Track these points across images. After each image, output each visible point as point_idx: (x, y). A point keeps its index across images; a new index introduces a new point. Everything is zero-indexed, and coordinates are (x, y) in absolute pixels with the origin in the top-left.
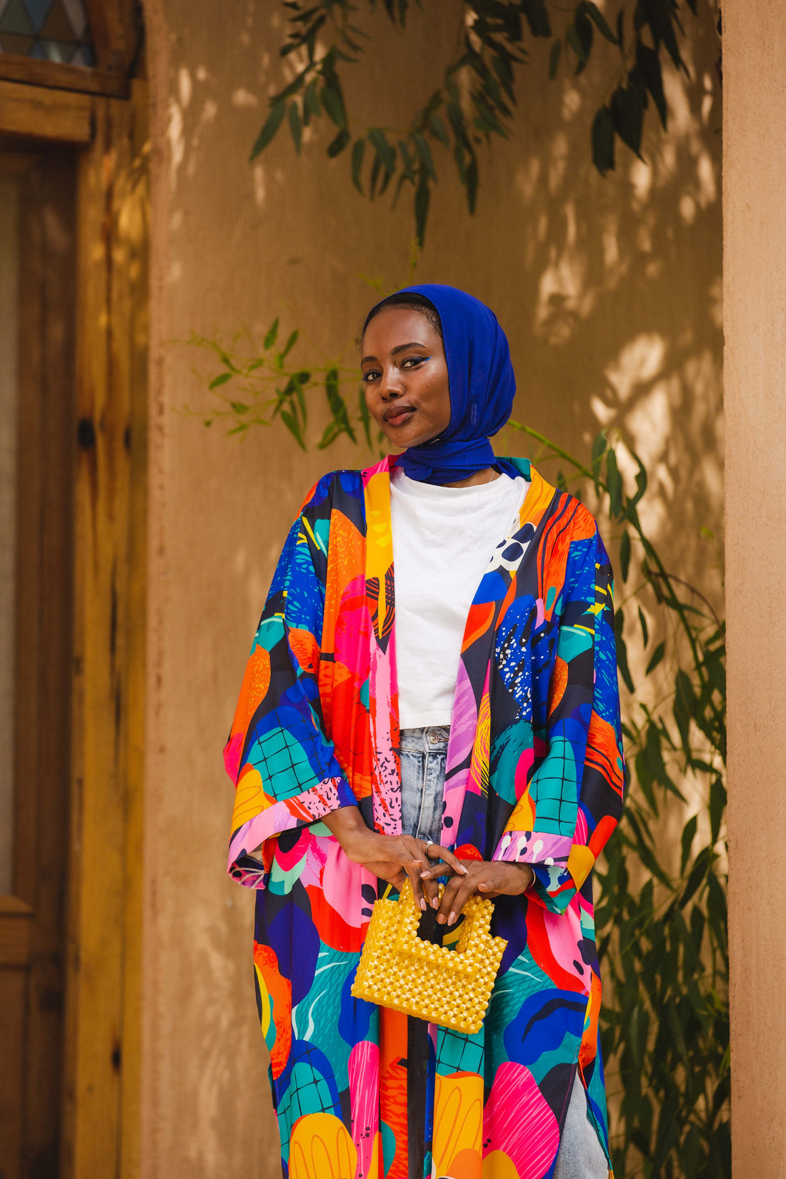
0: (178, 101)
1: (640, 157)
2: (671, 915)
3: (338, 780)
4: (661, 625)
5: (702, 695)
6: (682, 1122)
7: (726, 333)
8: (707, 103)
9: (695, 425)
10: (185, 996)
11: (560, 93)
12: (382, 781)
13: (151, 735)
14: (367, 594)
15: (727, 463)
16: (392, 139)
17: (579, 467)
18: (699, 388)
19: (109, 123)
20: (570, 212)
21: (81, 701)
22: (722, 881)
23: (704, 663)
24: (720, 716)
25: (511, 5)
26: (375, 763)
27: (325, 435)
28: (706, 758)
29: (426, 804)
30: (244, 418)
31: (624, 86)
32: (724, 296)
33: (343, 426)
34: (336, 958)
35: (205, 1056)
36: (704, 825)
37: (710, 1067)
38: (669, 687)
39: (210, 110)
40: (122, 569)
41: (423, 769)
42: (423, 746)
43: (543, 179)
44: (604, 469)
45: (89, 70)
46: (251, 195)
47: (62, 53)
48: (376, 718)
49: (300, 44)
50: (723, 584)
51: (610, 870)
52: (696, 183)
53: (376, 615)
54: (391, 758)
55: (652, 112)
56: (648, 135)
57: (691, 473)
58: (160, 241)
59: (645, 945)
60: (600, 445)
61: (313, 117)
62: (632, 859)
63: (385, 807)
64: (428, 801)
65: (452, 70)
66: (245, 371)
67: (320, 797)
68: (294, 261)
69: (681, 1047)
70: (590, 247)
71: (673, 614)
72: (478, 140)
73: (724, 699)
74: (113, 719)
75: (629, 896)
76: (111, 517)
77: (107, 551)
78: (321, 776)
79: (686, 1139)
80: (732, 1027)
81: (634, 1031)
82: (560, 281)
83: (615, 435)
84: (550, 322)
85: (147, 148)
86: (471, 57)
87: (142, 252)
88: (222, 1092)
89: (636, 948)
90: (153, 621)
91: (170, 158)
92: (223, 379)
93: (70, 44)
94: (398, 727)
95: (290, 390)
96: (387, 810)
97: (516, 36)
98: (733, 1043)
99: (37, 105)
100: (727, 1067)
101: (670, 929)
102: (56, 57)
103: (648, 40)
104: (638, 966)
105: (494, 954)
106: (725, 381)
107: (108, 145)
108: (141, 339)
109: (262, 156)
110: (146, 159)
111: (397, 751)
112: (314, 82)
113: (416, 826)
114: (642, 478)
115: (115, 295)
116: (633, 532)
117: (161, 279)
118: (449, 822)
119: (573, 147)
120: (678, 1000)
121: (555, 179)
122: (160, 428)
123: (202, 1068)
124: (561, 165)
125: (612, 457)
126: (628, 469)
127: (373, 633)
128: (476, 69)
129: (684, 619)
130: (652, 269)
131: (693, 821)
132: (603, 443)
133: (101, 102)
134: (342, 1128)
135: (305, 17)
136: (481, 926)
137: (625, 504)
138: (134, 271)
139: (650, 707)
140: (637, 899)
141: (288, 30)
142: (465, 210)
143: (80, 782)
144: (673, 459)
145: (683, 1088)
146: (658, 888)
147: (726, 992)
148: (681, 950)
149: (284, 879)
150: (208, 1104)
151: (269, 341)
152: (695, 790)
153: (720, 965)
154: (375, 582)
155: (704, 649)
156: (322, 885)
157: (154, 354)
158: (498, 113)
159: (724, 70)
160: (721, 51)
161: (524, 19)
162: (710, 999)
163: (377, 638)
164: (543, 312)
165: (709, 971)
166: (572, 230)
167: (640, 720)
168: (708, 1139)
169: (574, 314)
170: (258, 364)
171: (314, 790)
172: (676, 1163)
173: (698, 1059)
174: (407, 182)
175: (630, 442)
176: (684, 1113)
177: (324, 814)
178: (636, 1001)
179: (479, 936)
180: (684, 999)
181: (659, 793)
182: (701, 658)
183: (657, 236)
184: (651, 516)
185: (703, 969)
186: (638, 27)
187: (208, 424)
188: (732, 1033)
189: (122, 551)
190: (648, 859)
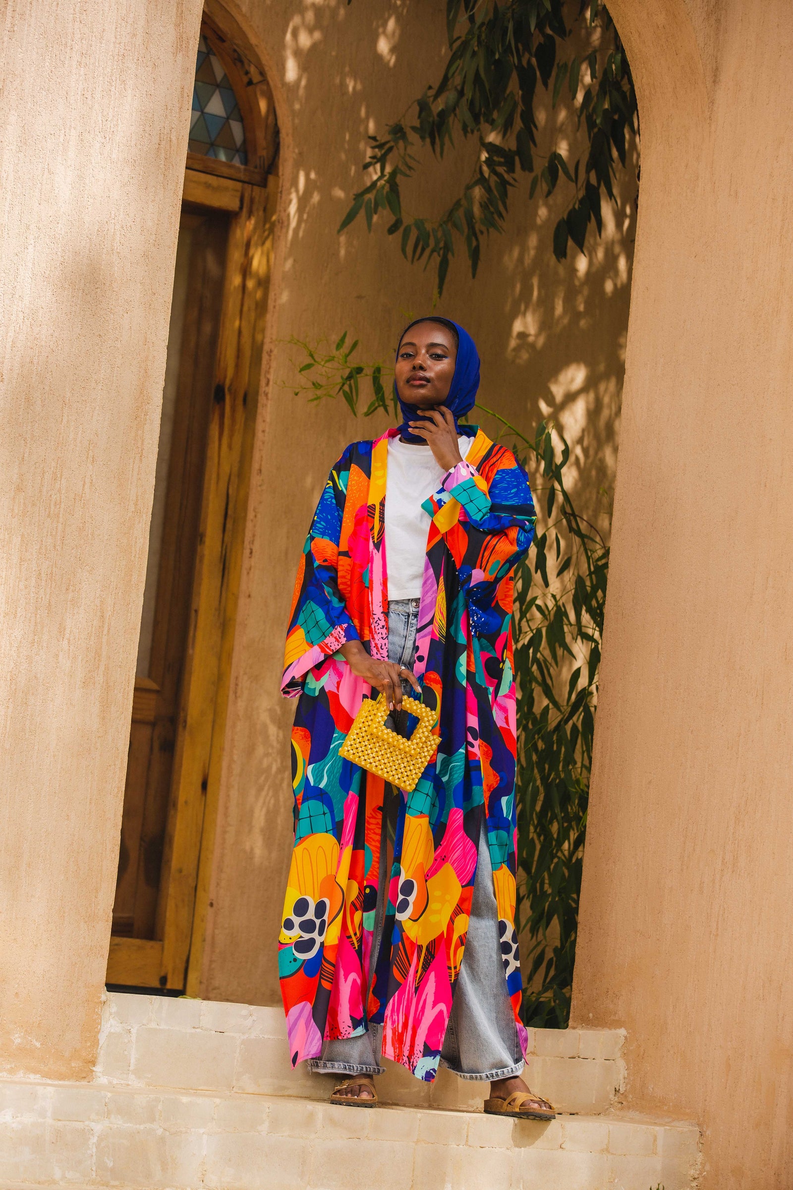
0: (297, 191)
1: (583, 252)
2: (559, 727)
3: (345, 626)
4: (569, 546)
5: (591, 592)
6: (553, 856)
7: (627, 366)
8: (627, 223)
9: (602, 422)
10: (250, 751)
11: (536, 208)
12: (376, 632)
13: (243, 587)
14: (369, 515)
15: (620, 448)
16: (428, 226)
17: (527, 443)
18: (606, 400)
19: (252, 200)
20: (535, 281)
21: (201, 561)
22: (592, 709)
23: (593, 573)
24: (601, 606)
25: (510, 150)
26: (372, 621)
27: (369, 408)
28: (590, 632)
29: (408, 646)
30: (319, 392)
31: (577, 207)
32: (628, 343)
33: (381, 403)
34: (342, 738)
35: (260, 789)
36: (585, 673)
37: (574, 824)
38: (571, 586)
39: (316, 198)
40: (234, 480)
41: (408, 623)
42: (409, 609)
43: (521, 260)
44: (543, 445)
45: (242, 167)
46: (336, 254)
47: (227, 155)
48: (373, 592)
49: (376, 163)
50: (610, 524)
51: (523, 696)
52: (616, 272)
53: (373, 528)
54: (382, 618)
55: (592, 225)
56: (589, 240)
57: (596, 453)
58: (276, 278)
59: (541, 745)
60: (542, 429)
61: (380, 209)
62: (537, 691)
63: (377, 648)
64: (410, 644)
65: (469, 188)
66: (323, 363)
67: (336, 638)
68: (359, 297)
69: (557, 810)
70: (546, 304)
71: (577, 540)
72: (482, 233)
73: (605, 596)
74: (221, 574)
75: (534, 714)
76: (230, 447)
77: (226, 468)
78: (333, 625)
79: (554, 867)
80: (590, 800)
81: (528, 798)
82: (525, 325)
83: (551, 425)
84: (517, 349)
85: (274, 218)
86: (482, 180)
87: (265, 283)
88: (268, 812)
89: (535, 746)
90: (251, 515)
91: (289, 225)
92: (308, 366)
93: (231, 149)
94: (387, 598)
95: (350, 377)
96: (379, 651)
97: (511, 170)
98: (589, 811)
99: (208, 186)
100: (584, 825)
101: (557, 736)
102: (223, 157)
103: (593, 180)
104: (534, 758)
105: (431, 745)
106: (623, 397)
107: (250, 214)
108: (259, 337)
109: (345, 230)
110: (273, 225)
111: (386, 613)
112: (383, 187)
113: (400, 659)
114: (566, 453)
115: (245, 308)
116: (557, 486)
117: (275, 301)
118: (421, 659)
119: (541, 241)
120: (558, 781)
121: (528, 261)
122: (266, 395)
123: (257, 797)
124: (532, 253)
125: (549, 436)
126: (558, 446)
127: (371, 539)
128: (484, 188)
129: (584, 544)
130: (583, 323)
131: (578, 671)
132: (544, 429)
133: (248, 188)
134: (336, 843)
135: (380, 146)
136: (426, 727)
137: (554, 468)
138: (259, 294)
139: (558, 597)
140: (538, 716)
141: (369, 152)
142: (471, 275)
143: (196, 611)
144: (586, 443)
145: (555, 836)
146: (552, 712)
147: (588, 779)
148: (563, 750)
149: (314, 685)
150: (259, 818)
151: (340, 345)
152: (581, 651)
153: (586, 763)
154: (373, 507)
155: (595, 564)
156: (338, 692)
157: (266, 348)
158: (495, 216)
159: (639, 203)
160: (638, 191)
161: (517, 159)
162: (578, 782)
163: (374, 542)
164: (513, 343)
165: (579, 765)
166: (535, 293)
167: (551, 604)
168: (568, 868)
169: (533, 346)
170: (331, 359)
171: (332, 635)
172: (547, 881)
173: (567, 818)
174: (435, 254)
175: (560, 429)
176: (554, 851)
177: (338, 648)
178: (532, 779)
179: (423, 732)
180: (561, 780)
181: (560, 651)
182: (592, 569)
183: (587, 303)
184: (569, 477)
185: (575, 763)
186: (588, 172)
187: (297, 394)
188: (589, 804)
189: (235, 470)
190: (548, 692)
